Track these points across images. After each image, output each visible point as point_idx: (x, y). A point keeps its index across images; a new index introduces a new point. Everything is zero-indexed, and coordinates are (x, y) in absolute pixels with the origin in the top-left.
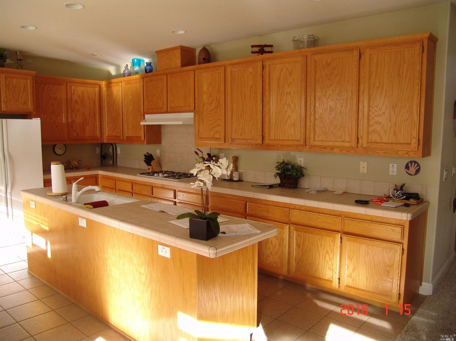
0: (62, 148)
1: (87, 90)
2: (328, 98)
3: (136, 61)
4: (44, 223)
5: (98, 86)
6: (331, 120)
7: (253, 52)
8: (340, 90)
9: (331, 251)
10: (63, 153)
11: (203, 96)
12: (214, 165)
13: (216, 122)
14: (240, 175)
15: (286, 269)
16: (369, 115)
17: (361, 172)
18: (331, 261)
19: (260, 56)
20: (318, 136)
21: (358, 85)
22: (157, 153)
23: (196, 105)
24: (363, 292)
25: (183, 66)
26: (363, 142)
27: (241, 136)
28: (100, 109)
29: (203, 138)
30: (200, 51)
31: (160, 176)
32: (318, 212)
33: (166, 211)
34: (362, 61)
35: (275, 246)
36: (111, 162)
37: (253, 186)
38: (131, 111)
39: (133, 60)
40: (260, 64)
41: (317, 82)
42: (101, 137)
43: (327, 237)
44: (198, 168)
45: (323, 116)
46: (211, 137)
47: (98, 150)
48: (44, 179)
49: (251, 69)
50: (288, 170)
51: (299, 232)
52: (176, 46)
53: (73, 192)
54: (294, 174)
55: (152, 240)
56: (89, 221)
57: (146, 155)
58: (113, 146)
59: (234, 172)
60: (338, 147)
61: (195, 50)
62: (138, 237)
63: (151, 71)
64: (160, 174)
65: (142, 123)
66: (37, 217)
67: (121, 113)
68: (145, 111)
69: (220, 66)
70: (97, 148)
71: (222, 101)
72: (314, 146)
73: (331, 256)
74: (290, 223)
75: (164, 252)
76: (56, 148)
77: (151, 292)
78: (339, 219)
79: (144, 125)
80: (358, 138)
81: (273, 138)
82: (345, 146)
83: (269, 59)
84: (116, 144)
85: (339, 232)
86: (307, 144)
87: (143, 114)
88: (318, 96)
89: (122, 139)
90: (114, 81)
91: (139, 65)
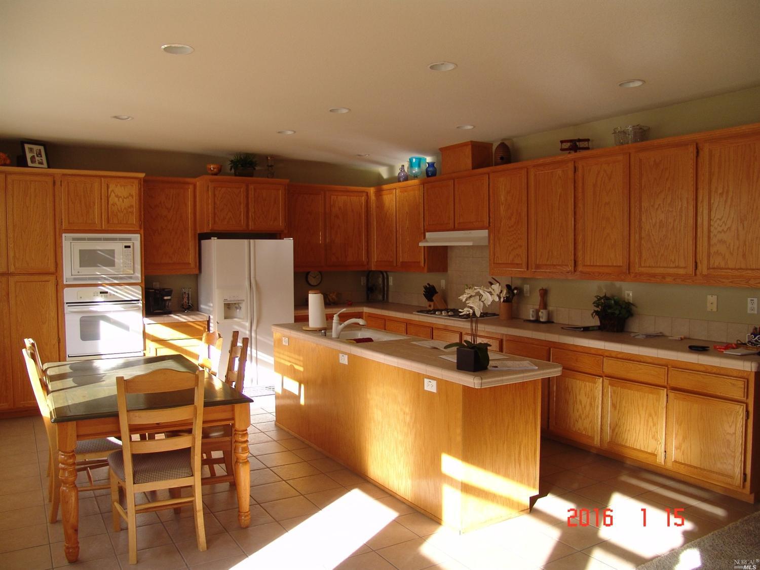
0: (317, 277)
1: (350, 200)
2: (657, 209)
3: (414, 160)
4: (297, 362)
5: (364, 194)
6: (661, 238)
7: (562, 150)
8: (672, 198)
9: (656, 415)
10: (318, 282)
11: (500, 207)
12: (484, 290)
13: (517, 242)
14: (550, 315)
15: (599, 438)
16: (709, 231)
17: (709, 309)
18: (655, 427)
19: (573, 155)
20: (645, 259)
21: (695, 191)
22: (442, 284)
23: (491, 220)
24: (696, 470)
25: (474, 168)
26: (703, 268)
27: (547, 260)
28: (367, 225)
29: (499, 264)
30: (496, 148)
31: (443, 314)
32: (638, 360)
33: (439, 348)
34: (700, 160)
35: (585, 407)
36: (380, 297)
37: (562, 328)
38: (407, 228)
39: (411, 161)
40: (571, 166)
41: (643, 188)
42: (368, 263)
43: (650, 395)
44: (468, 294)
45: (651, 235)
46: (510, 262)
47: (363, 281)
48: (295, 316)
49: (559, 172)
50: (610, 307)
51: (614, 388)
52: (465, 141)
53: (334, 325)
54: (617, 312)
55: (419, 373)
56: (351, 357)
57: (426, 286)
58: (384, 275)
59: (542, 311)
60: (669, 275)
61: (492, 144)
62: (404, 371)
63: (434, 174)
64: (443, 312)
65: (421, 244)
66: (290, 357)
67: (395, 230)
68: (425, 228)
69: (522, 168)
70: (362, 278)
71: (524, 214)
72: (641, 274)
73: (655, 419)
74: (603, 375)
75: (430, 386)
76: (309, 276)
77: (416, 435)
78: (664, 370)
79: (424, 247)
80: (696, 263)
81: (589, 264)
82: (679, 273)
83: (582, 158)
84: (389, 272)
85: (664, 387)
86: (631, 271)
87: (423, 231)
88: (644, 207)
89: (395, 265)
90: (385, 187)
91: (419, 166)
